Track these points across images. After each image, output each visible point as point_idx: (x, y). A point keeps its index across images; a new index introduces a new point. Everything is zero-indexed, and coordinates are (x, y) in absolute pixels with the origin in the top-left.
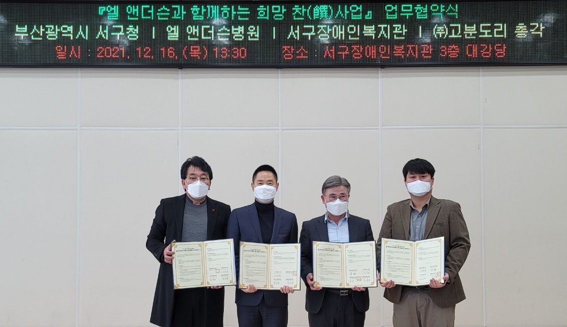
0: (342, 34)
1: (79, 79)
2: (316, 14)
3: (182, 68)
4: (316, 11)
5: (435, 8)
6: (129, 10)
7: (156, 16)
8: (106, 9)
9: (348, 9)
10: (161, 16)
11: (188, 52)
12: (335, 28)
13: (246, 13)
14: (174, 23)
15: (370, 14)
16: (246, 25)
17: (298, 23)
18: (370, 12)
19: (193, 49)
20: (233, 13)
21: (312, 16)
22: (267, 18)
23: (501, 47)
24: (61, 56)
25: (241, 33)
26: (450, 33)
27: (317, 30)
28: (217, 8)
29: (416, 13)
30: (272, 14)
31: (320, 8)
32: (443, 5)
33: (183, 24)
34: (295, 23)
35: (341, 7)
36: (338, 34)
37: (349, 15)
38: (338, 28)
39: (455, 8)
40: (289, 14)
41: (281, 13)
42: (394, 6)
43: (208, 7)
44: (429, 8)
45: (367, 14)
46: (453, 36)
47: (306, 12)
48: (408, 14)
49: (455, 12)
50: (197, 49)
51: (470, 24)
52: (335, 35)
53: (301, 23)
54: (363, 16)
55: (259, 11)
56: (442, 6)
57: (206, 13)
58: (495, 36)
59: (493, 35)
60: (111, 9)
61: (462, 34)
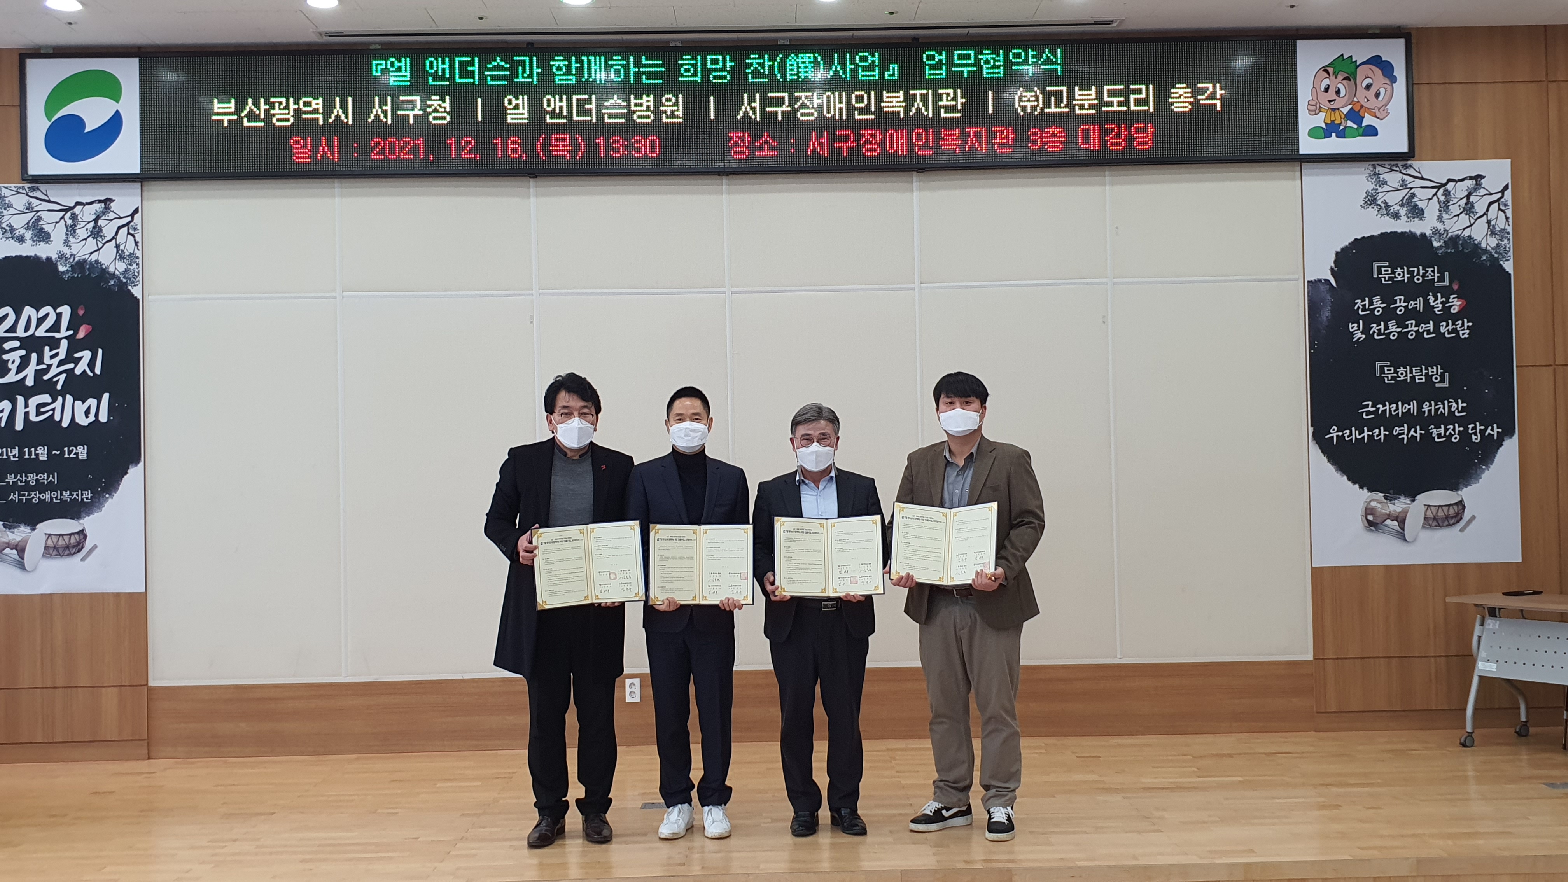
0: (841, 109)
1: (337, 200)
2: (791, 70)
3: (536, 177)
4: (791, 65)
5: (1017, 56)
6: (431, 67)
7: (483, 78)
8: (386, 63)
9: (853, 62)
10: (494, 78)
11: (547, 144)
12: (828, 97)
13: (658, 69)
14: (517, 90)
15: (894, 69)
16: (658, 93)
17: (759, 87)
18: (894, 67)
19: (556, 140)
20: (633, 70)
21: (784, 76)
22: (699, 79)
23: (1145, 130)
24: (301, 156)
25: (648, 107)
26: (1047, 104)
27: (793, 100)
28: (600, 61)
29: (982, 67)
30: (706, 72)
31: (800, 60)
32: (1033, 51)
33: (535, 93)
34: (752, 90)
35: (839, 56)
36: (835, 110)
37: (854, 72)
38: (834, 98)
39: (1056, 56)
40: (738, 72)
41: (724, 69)
42: (940, 54)
43: (584, 58)
44: (1006, 56)
45: (888, 70)
46: (1053, 109)
47: (771, 68)
48: (965, 70)
49: (1056, 63)
50: (565, 140)
51: (1085, 87)
52: (829, 112)
53: (763, 89)
54: (882, 75)
55: (682, 65)
56: (1031, 53)
57: (580, 70)
58: (1133, 108)
59: (1129, 107)
60: (397, 64)
61: (1070, 105)
